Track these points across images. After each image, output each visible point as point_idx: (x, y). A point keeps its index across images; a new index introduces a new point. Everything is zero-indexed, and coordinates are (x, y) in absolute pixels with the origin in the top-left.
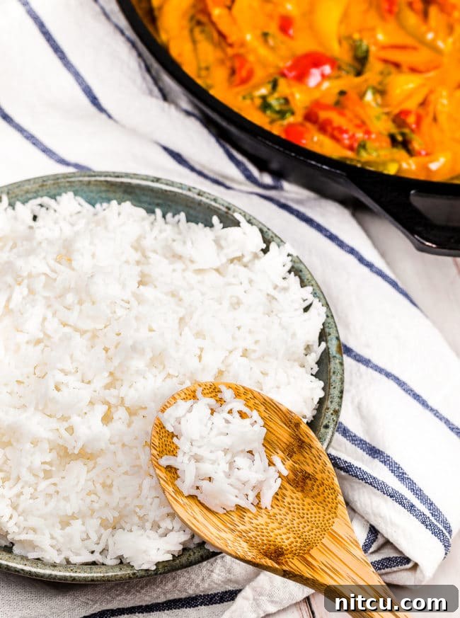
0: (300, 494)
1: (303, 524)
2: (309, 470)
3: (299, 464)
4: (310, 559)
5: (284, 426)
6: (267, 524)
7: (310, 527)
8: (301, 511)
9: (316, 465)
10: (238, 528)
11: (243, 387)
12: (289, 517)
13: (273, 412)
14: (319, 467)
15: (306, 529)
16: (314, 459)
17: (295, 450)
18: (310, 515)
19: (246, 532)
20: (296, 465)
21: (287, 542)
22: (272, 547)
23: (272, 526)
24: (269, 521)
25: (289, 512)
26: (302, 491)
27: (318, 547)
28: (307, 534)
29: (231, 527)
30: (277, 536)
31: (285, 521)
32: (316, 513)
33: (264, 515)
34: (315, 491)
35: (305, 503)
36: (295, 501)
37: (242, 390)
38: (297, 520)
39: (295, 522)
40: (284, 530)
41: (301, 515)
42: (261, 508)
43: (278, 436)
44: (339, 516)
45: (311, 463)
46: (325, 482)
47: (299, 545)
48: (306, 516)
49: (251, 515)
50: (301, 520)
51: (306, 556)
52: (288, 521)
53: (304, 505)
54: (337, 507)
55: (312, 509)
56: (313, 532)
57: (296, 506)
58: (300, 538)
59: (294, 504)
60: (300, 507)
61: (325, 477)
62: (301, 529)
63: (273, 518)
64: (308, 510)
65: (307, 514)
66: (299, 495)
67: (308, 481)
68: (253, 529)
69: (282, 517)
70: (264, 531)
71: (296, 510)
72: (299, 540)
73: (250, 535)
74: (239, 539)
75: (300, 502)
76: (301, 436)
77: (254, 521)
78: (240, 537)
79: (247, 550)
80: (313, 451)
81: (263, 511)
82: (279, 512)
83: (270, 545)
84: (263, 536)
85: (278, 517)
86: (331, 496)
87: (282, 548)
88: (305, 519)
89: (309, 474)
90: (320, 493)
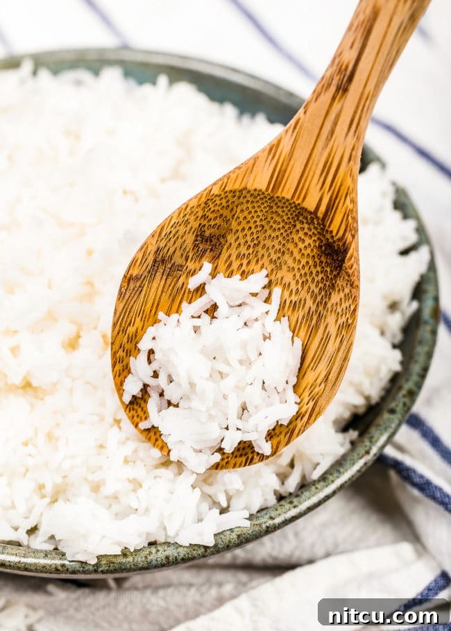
0: (229, 238)
1: (271, 223)
2: (190, 239)
3: (189, 252)
4: (323, 208)
5: (143, 292)
6: (291, 269)
7: (274, 216)
8: (254, 230)
9: (181, 233)
10: (314, 308)
11: (114, 366)
12: (269, 243)
13: (131, 315)
14: (182, 229)
15: (278, 219)
16: (173, 240)
17: (169, 266)
18: (255, 219)
19: (314, 297)
20: (191, 255)
21: (308, 241)
22: (323, 259)
23: (290, 262)
24: (285, 268)
25: (261, 245)
26: (224, 236)
27: (300, 201)
28: (285, 218)
29: (315, 318)
30: (303, 254)
31: (277, 247)
32: (250, 212)
33: (279, 276)
34: (217, 221)
35: (240, 228)
36: (242, 241)
37: (118, 367)
38: (269, 232)
39: (273, 235)
40: (291, 246)
41: (259, 229)
42: (270, 282)
43: (159, 293)
44: (243, 186)
45: (180, 241)
46: (200, 214)
47: (306, 226)
48: (258, 223)
49: (287, 293)
50: (266, 227)
51: (320, 214)
52: (276, 243)
53: (243, 229)
54: (231, 191)
55: (245, 217)
56: (280, 211)
57: (249, 238)
58: (295, 226)
59: (246, 242)
60: (249, 233)
61: (193, 218)
62: (281, 226)
63: (278, 262)
64: (249, 222)
65: (256, 222)
66: (231, 238)
67: (207, 234)
68: (306, 288)
69: (272, 253)
70: (303, 272)
71: (255, 236)
72: (299, 226)
73: (316, 291)
74: (329, 305)
75: (240, 234)
76: (149, 267)
77: (293, 286)
78: (326, 303)
79: (342, 295)
80: (162, 245)
81: (273, 277)
82: (265, 257)
83: (321, 262)
84: (311, 273)
85: (274, 257)
86: (218, 202)
87: (320, 247)
88: (263, 223)
89: (197, 236)
90: (218, 215)
